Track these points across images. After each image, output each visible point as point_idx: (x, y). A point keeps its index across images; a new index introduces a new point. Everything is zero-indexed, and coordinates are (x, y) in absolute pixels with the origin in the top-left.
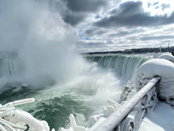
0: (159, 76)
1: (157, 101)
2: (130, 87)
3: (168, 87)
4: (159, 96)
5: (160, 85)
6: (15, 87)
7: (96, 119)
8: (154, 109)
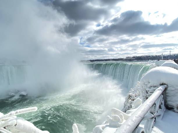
0: (165, 84)
1: (165, 110)
2: (134, 95)
3: (175, 95)
4: (166, 105)
5: (167, 93)
6: (13, 95)
7: (101, 129)
8: (162, 118)
